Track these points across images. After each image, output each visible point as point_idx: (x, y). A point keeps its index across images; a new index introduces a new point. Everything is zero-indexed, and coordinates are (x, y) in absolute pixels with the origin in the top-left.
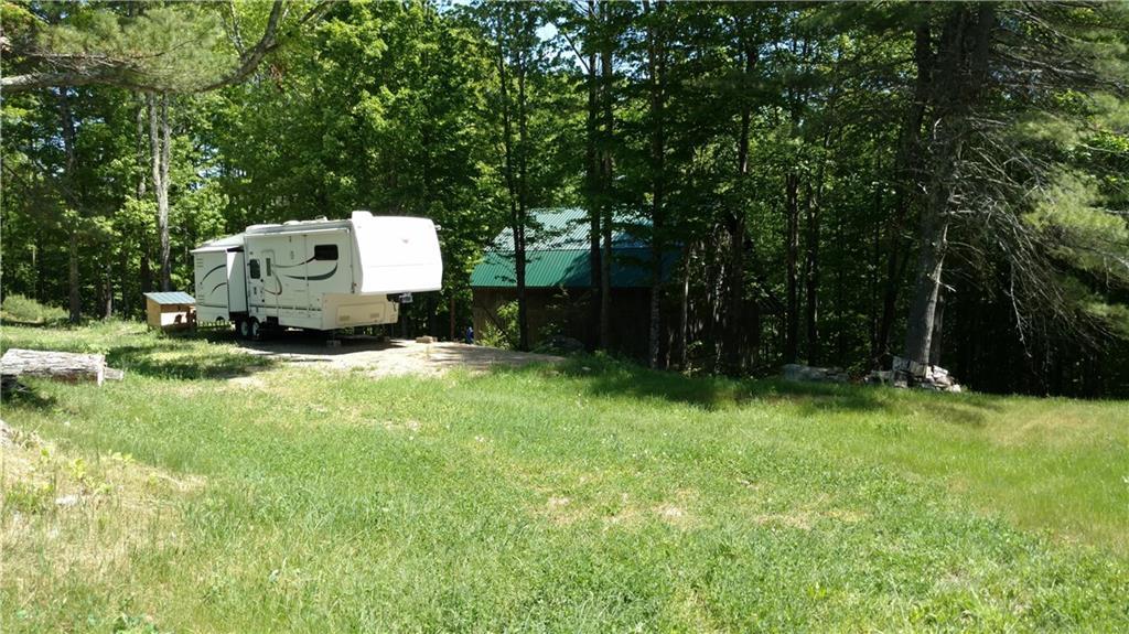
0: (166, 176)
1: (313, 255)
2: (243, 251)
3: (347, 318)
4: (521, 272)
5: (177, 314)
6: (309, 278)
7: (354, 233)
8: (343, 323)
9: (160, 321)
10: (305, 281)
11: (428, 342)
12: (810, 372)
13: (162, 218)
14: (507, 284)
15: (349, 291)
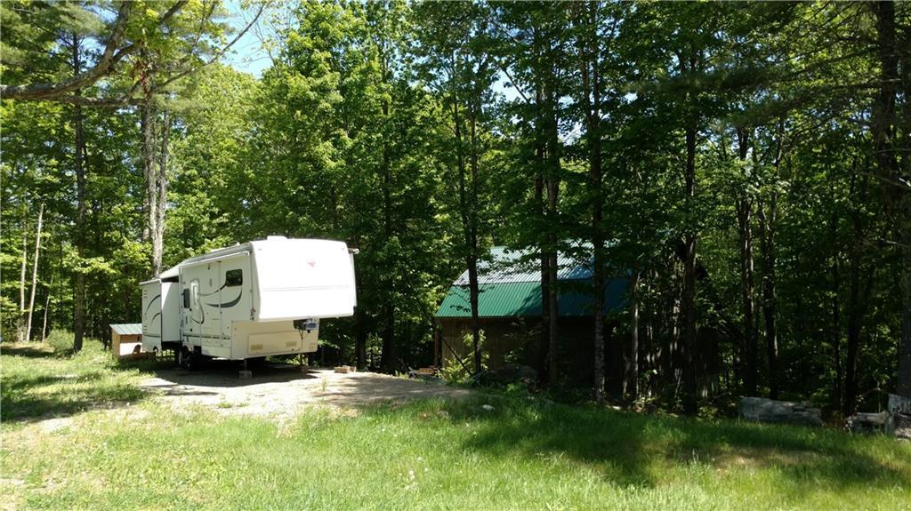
0: (162, 221)
1: (224, 283)
2: (177, 281)
3: (260, 347)
4: (474, 302)
5: (136, 344)
6: (223, 306)
7: (254, 255)
8: (255, 352)
9: (119, 351)
10: (218, 309)
11: (345, 372)
12: (772, 408)
13: (156, 259)
14: (462, 314)
15: (248, 317)
